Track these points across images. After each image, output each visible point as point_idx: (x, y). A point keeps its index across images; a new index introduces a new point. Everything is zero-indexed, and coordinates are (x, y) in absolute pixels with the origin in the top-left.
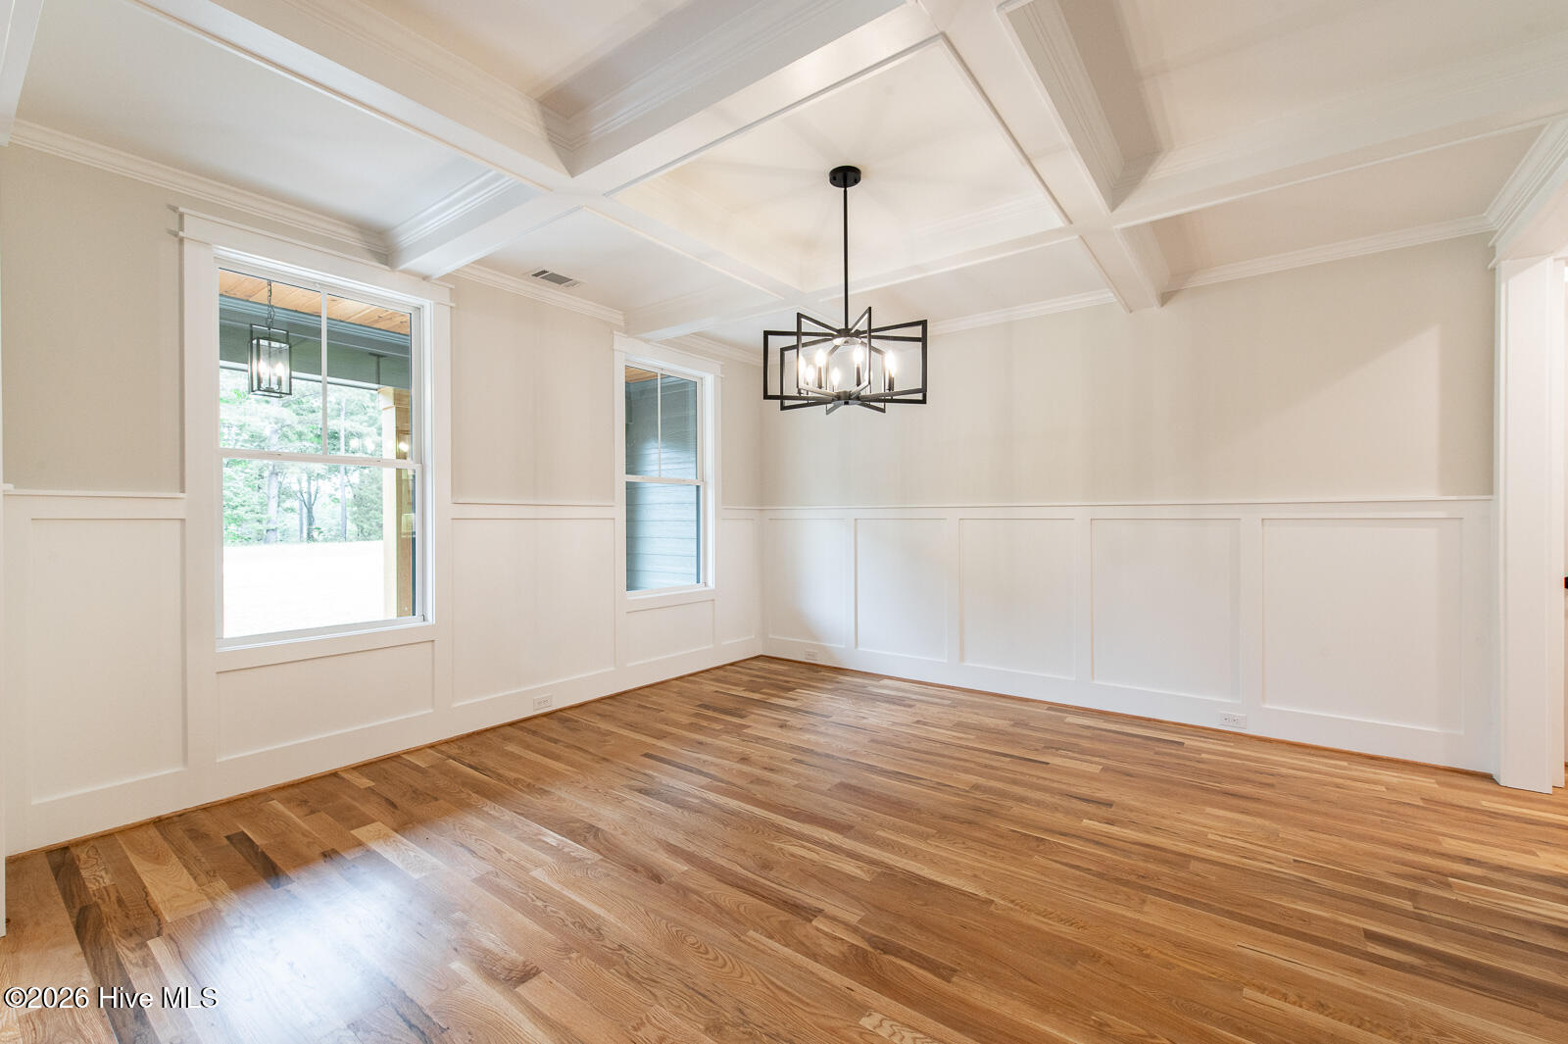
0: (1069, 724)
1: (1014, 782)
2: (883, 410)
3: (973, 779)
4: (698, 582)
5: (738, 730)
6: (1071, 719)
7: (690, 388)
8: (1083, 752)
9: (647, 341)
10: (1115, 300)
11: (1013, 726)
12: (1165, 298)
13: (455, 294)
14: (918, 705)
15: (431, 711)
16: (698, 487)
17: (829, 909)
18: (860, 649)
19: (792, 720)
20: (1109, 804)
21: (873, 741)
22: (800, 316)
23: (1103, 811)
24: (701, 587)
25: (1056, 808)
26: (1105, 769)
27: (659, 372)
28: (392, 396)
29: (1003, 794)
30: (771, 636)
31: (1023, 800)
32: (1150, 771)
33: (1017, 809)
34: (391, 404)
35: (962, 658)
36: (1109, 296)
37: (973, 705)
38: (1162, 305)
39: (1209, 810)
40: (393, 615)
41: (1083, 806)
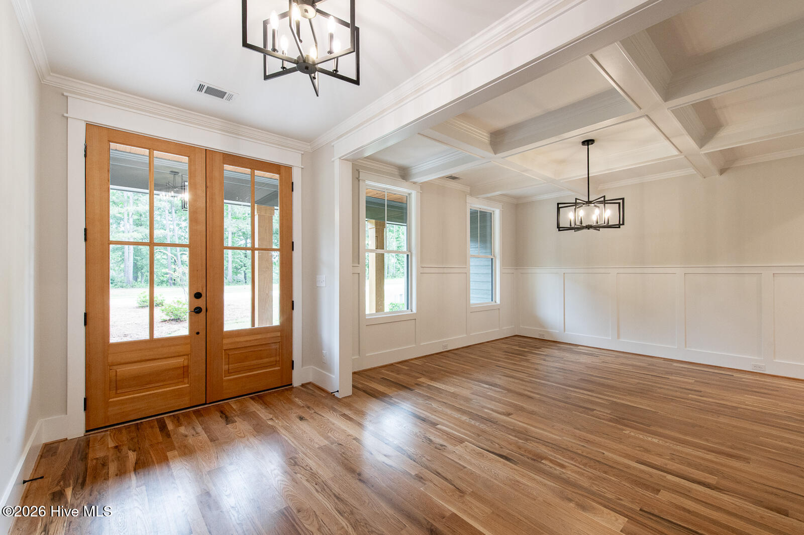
0: (674, 366)
1: (655, 383)
2: (599, 230)
3: (637, 381)
4: (492, 300)
5: (527, 361)
6: (675, 364)
7: (488, 215)
8: (684, 375)
9: (478, 198)
10: (696, 173)
11: (648, 365)
12: (722, 171)
13: (422, 188)
14: (601, 356)
15: (414, 346)
16: (492, 259)
17: (597, 409)
18: (566, 332)
19: (547, 358)
20: (701, 392)
21: (587, 367)
22: (576, 199)
23: (697, 393)
24: (493, 303)
25: (676, 391)
26: (696, 381)
27: (479, 210)
28: (374, 223)
29: (652, 386)
30: (521, 326)
31: (661, 388)
32: (718, 383)
33: (659, 390)
34: (374, 226)
35: (619, 337)
36: (691, 171)
37: (625, 357)
38: (721, 175)
39: (746, 396)
40: (374, 311)
41: (689, 392)
